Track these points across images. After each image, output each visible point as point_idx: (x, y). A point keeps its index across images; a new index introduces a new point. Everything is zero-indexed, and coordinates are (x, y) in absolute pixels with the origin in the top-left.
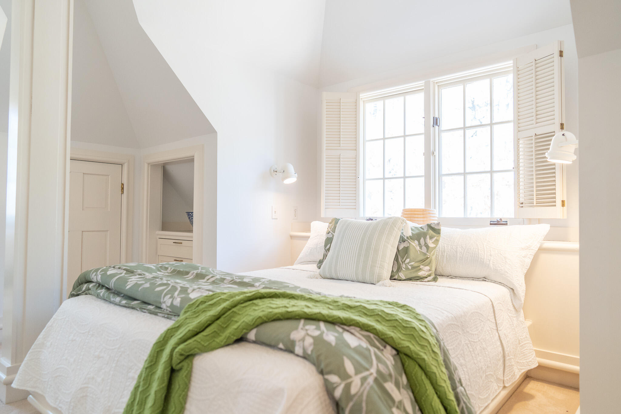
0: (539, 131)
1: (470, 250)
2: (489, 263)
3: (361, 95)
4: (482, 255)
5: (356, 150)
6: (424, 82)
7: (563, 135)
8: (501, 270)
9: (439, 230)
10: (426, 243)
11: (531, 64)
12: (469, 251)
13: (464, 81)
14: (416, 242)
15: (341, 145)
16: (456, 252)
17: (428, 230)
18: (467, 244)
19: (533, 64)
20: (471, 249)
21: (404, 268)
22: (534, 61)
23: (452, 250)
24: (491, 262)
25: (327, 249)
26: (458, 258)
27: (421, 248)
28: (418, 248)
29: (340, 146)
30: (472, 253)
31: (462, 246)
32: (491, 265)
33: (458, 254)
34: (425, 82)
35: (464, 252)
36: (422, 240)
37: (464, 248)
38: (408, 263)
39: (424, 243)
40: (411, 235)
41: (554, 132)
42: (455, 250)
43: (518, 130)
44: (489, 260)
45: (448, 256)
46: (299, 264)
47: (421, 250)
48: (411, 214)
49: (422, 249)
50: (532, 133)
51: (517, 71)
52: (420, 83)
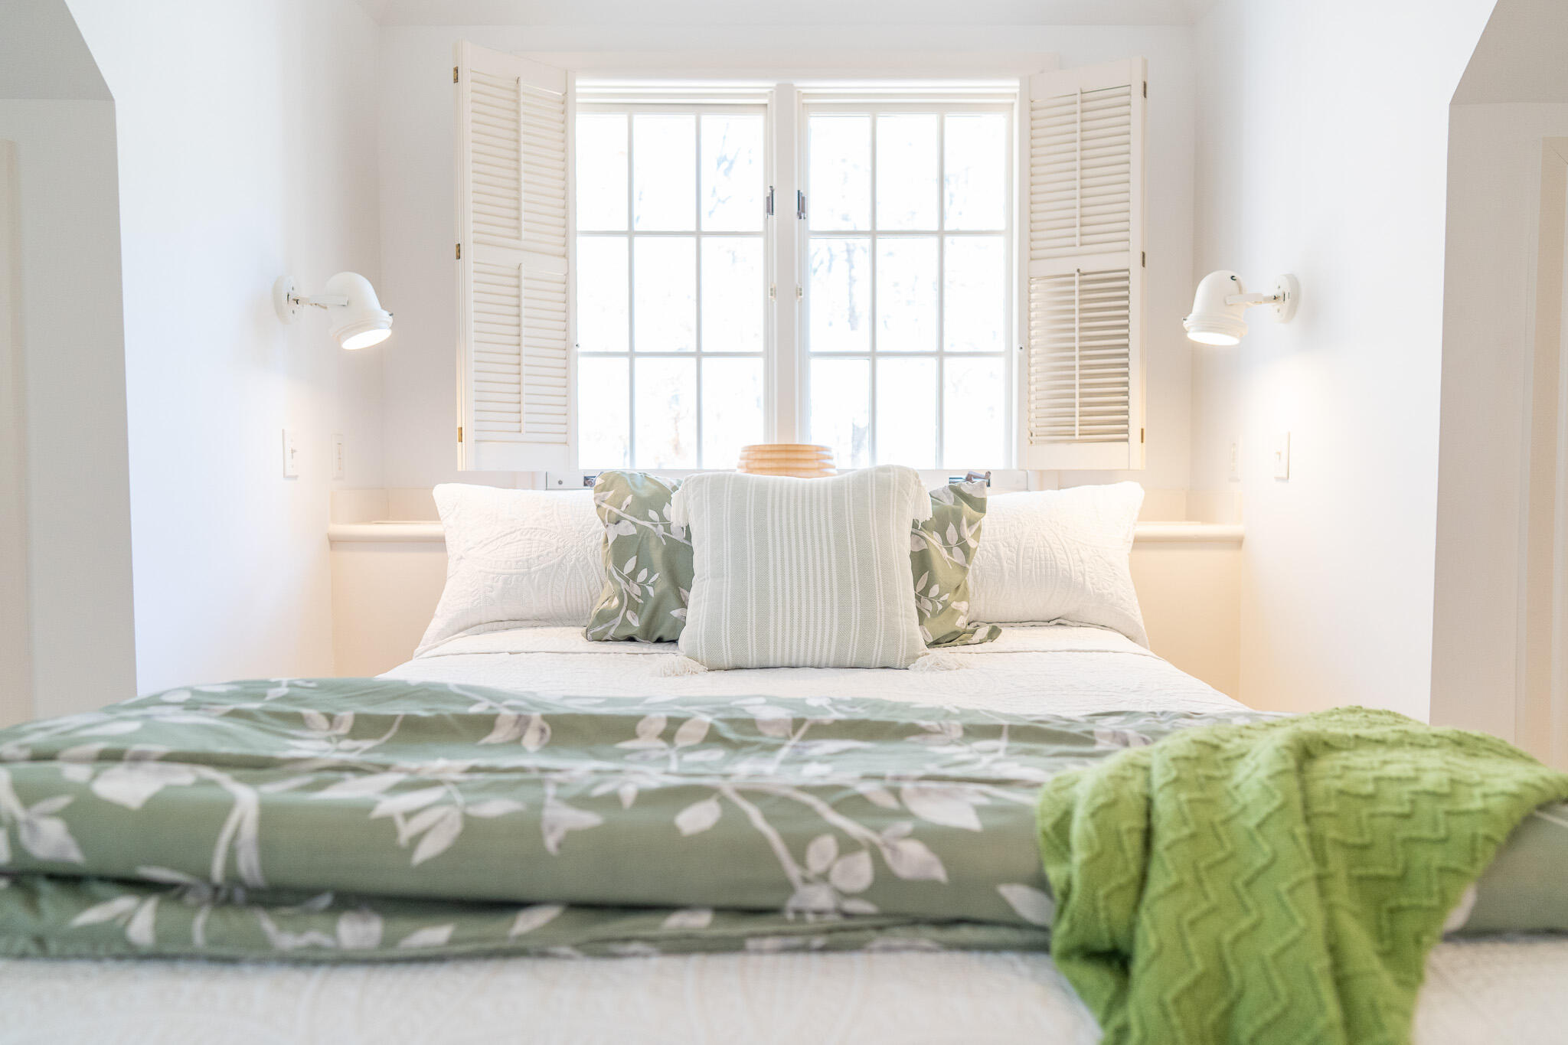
0: (1090, 264)
1: (1031, 550)
2: (1084, 579)
3: (578, 83)
4: (1062, 561)
5: (564, 256)
6: (773, 84)
7: (1232, 277)
8: (1109, 596)
9: (983, 501)
10: (961, 539)
11: (1071, 99)
12: (1030, 554)
13: (874, 108)
14: (937, 536)
15: (524, 235)
16: (999, 559)
17: (956, 502)
18: (1019, 537)
19: (1078, 98)
20: (1033, 548)
21: (931, 610)
22: (1079, 92)
23: (985, 553)
24: (1087, 578)
25: (628, 575)
26: (1007, 577)
27: (950, 551)
28: (944, 552)
29: (518, 238)
30: (1038, 559)
31: (1008, 543)
32: (1089, 585)
33: (1005, 564)
34: (778, 85)
35: (1018, 555)
36: (951, 531)
37: (1014, 548)
38: (939, 596)
39: (956, 538)
40: (929, 515)
41: (1128, 270)
42: (994, 552)
43: (1030, 253)
44: (1081, 573)
45: (978, 572)
46: (462, 634)
47: (951, 558)
48: (787, 460)
49: (954, 554)
50: (1068, 266)
51: (1031, 110)
52: (760, 87)
